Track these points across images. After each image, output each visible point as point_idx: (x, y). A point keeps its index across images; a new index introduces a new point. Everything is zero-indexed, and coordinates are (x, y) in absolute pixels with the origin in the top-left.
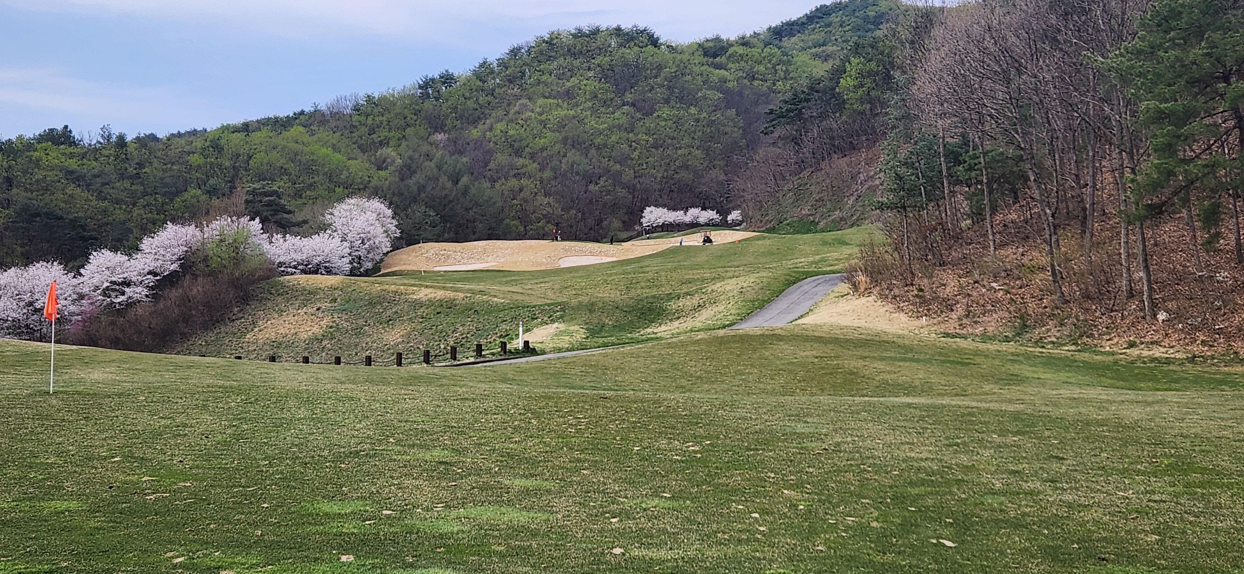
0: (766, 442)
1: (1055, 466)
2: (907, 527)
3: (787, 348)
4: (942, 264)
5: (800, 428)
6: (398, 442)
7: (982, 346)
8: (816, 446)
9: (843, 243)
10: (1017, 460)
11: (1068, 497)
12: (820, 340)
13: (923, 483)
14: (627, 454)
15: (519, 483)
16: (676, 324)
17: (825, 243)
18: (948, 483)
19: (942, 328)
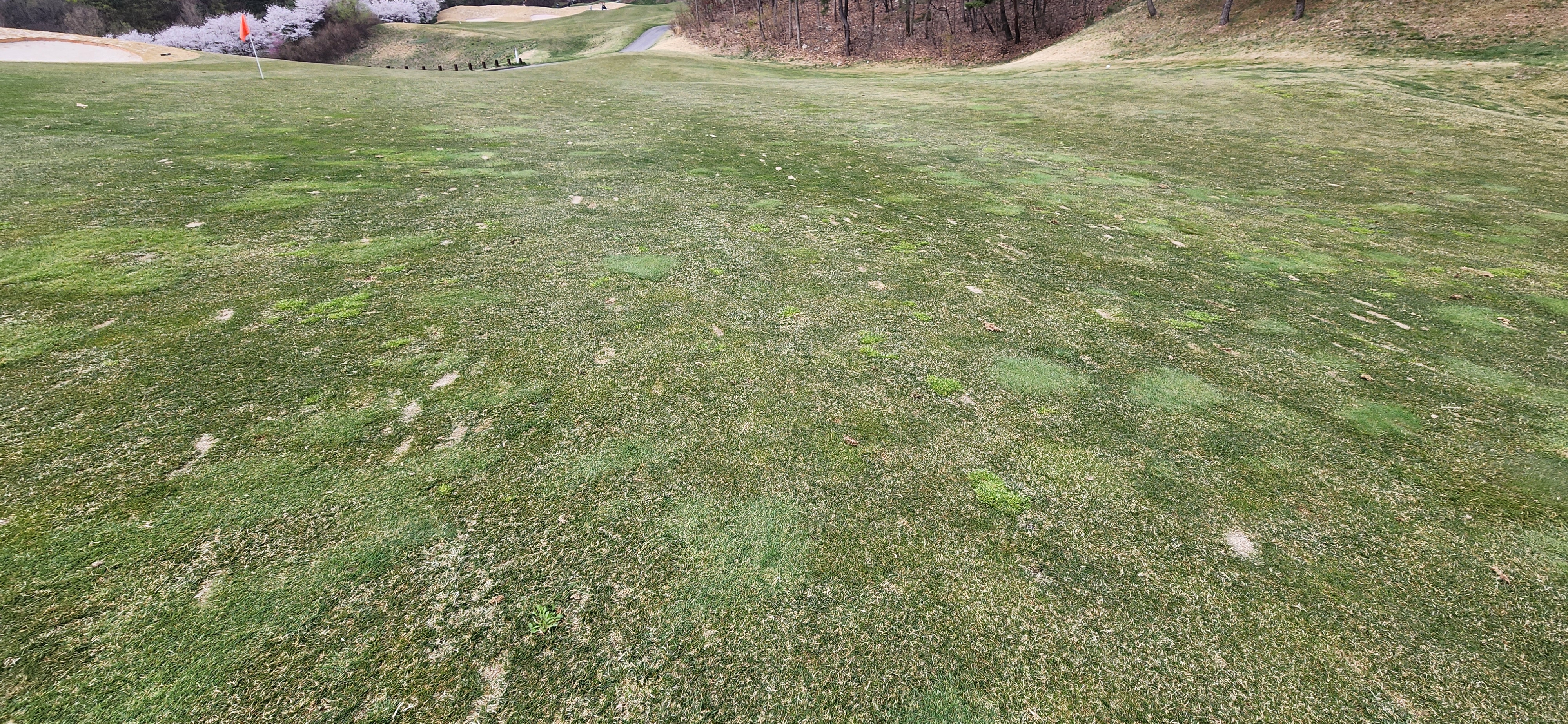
0: (636, 99)
1: (758, 105)
2: (696, 130)
3: (645, 62)
4: (713, 21)
5: (651, 93)
6: (458, 100)
7: (731, 61)
8: (658, 100)
9: (669, 10)
10: (742, 104)
11: (762, 117)
12: (660, 58)
13: (703, 113)
14: (572, 104)
15: (521, 117)
16: (593, 50)
17: (660, 10)
18: (714, 114)
19: (714, 52)
